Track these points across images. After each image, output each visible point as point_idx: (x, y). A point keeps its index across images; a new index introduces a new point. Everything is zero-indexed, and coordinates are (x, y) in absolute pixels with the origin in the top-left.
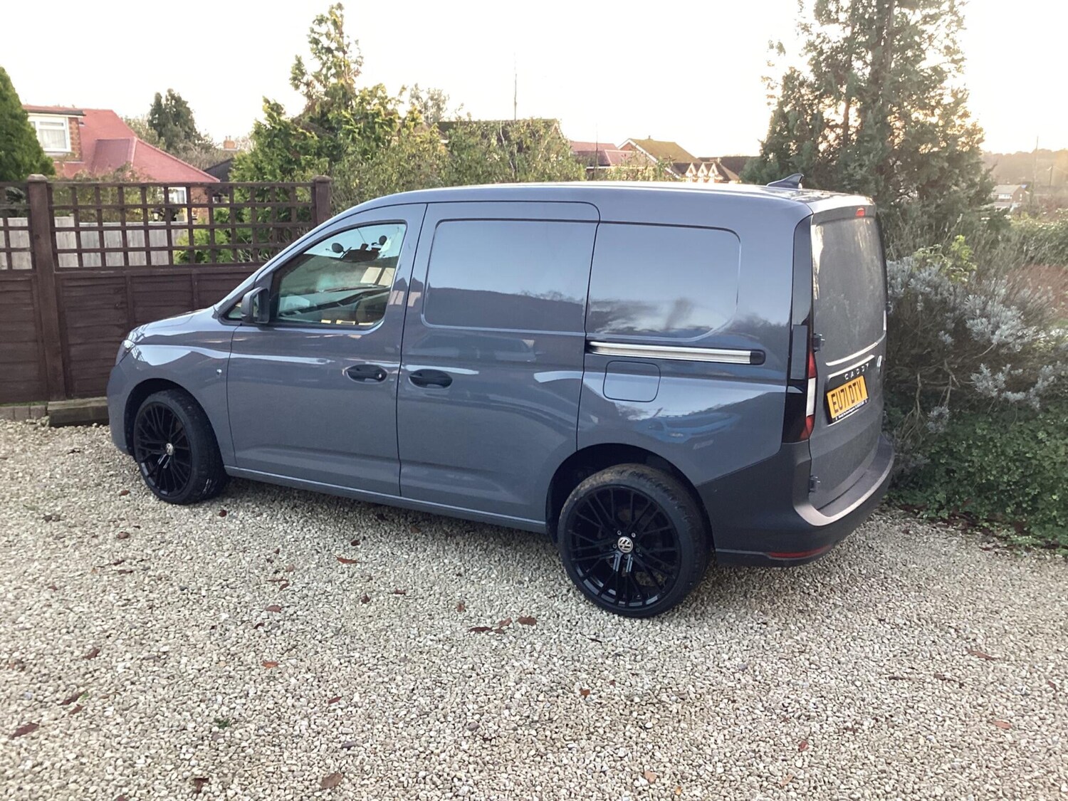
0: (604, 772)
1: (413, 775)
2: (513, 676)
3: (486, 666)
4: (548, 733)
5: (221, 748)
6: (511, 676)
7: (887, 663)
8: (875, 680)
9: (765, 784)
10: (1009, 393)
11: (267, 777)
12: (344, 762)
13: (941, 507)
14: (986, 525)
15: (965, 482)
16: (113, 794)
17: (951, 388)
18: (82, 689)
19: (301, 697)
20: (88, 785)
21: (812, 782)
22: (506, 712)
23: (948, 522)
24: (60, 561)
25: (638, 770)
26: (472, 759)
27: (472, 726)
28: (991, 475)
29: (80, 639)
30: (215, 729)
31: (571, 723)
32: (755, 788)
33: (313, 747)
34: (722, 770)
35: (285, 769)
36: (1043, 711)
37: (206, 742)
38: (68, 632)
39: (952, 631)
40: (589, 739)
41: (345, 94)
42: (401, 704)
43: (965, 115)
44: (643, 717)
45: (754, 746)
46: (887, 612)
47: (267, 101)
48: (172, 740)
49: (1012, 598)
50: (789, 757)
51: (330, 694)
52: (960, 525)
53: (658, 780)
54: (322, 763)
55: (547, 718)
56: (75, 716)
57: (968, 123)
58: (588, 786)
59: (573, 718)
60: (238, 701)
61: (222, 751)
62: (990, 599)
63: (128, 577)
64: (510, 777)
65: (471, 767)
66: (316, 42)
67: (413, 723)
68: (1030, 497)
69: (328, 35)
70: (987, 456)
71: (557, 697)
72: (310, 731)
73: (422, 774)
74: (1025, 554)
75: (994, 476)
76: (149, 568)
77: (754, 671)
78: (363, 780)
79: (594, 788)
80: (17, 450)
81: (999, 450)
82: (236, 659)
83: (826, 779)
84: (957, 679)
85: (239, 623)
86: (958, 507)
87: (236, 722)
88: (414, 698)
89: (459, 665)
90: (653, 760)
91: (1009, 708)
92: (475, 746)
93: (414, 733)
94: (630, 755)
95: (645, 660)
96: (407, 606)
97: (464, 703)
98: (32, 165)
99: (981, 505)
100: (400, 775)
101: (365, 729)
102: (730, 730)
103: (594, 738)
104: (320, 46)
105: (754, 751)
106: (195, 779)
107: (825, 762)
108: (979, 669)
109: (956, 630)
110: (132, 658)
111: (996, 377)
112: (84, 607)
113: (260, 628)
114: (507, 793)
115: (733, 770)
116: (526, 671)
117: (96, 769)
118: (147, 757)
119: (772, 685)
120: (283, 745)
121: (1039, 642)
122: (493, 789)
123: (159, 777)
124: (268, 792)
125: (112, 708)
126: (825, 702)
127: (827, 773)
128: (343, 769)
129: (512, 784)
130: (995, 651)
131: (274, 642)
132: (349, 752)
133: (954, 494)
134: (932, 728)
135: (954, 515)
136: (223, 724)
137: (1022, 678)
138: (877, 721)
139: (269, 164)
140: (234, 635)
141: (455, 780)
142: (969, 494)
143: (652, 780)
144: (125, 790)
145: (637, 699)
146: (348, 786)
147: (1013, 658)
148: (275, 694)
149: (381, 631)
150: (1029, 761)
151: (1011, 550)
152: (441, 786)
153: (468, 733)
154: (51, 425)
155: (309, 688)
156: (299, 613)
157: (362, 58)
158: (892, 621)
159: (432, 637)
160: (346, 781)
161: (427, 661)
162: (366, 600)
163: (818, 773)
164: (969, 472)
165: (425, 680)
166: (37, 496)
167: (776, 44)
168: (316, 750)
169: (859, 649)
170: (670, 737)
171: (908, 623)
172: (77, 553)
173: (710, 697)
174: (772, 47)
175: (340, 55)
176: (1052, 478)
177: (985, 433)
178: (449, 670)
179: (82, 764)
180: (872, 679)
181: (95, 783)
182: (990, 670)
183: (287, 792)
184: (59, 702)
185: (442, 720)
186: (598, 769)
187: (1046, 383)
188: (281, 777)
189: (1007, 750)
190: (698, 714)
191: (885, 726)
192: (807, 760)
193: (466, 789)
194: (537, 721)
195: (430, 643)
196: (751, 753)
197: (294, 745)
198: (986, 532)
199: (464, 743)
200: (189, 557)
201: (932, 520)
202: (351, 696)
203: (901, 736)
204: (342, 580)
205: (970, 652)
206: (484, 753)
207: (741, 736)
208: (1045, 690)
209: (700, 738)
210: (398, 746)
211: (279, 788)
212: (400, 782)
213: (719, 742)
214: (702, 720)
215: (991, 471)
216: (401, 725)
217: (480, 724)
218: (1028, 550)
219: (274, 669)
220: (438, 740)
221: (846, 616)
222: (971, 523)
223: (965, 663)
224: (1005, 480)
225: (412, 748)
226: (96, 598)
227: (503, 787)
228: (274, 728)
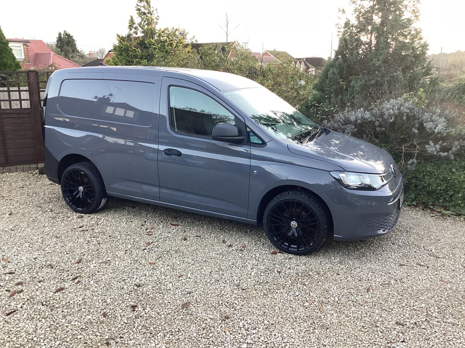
0: (291, 301)
1: (217, 303)
2: (250, 267)
3: (238, 263)
4: (267, 287)
5: (139, 295)
6: (249, 266)
7: (398, 259)
8: (394, 266)
9: (355, 304)
10: (441, 153)
11: (160, 305)
12: (189, 299)
13: (413, 200)
14: (431, 207)
15: (422, 190)
16: (100, 312)
17: (417, 151)
18: (78, 275)
19: (167, 275)
20: (90, 309)
21: (373, 303)
22: (250, 280)
23: (416, 206)
24: (57, 227)
25: (304, 300)
26: (239, 297)
27: (237, 285)
28: (433, 187)
29: (73, 256)
30: (136, 288)
31: (275, 283)
32: (351, 306)
33: (175, 293)
34: (338, 299)
35: (166, 302)
36: (461, 276)
37: (133, 293)
38: (67, 254)
39: (422, 247)
40: (284, 289)
41: (152, 32)
42: (207, 277)
43: (421, 39)
44: (304, 281)
45: (349, 291)
46: (395, 241)
47: (118, 36)
48: (119, 292)
49: (445, 235)
50: (363, 295)
51: (178, 274)
52: (421, 207)
53: (313, 303)
54: (180, 299)
55: (266, 281)
56: (78, 284)
57: (422, 42)
58: (286, 305)
59: (276, 281)
60: (142, 277)
61: (140, 296)
62: (436, 235)
63: (86, 233)
64: (255, 303)
65: (239, 299)
66: (139, 10)
67: (213, 284)
68: (449, 195)
69: (144, 7)
70: (432, 179)
71: (268, 274)
72: (173, 288)
73: (221, 302)
74: (448, 218)
75: (435, 187)
76: (94, 229)
77: (345, 264)
78: (198, 305)
79: (288, 307)
80: (27, 184)
81: (437, 176)
82: (138, 262)
83: (379, 302)
84: (426, 265)
85: (136, 249)
86: (419, 200)
87: (143, 285)
88: (212, 275)
89: (228, 263)
90: (310, 296)
91: (448, 275)
92: (239, 292)
93: (214, 288)
94: (300, 294)
95: (301, 260)
96: (202, 241)
97: (232, 276)
98: (11, 64)
99: (429, 199)
100: (212, 303)
101: (195, 286)
102: (339, 285)
103: (285, 288)
104: (141, 12)
105: (349, 292)
106: (132, 306)
107: (378, 296)
108: (434, 261)
109: (423, 247)
110: (96, 263)
111: (436, 146)
112: (71, 244)
113: (145, 250)
114: (255, 308)
115: (342, 299)
116: (255, 265)
117: (92, 304)
118: (110, 299)
119: (353, 268)
120: (164, 293)
121: (457, 251)
122: (250, 307)
123: (117, 306)
124: (161, 310)
125: (92, 281)
126: (375, 274)
127: (379, 300)
128: (189, 301)
129: (256, 305)
130: (440, 255)
131: (152, 255)
132: (190, 295)
133: (418, 195)
134: (418, 283)
135: (418, 203)
136: (138, 286)
137: (452, 264)
138: (396, 281)
139: (120, 63)
140: (135, 253)
141: (234, 304)
142: (424, 195)
143: (311, 303)
144: (105, 311)
145: (300, 274)
146: (192, 307)
147: (447, 257)
148: (157, 274)
149: (194, 251)
150: (457, 294)
151: (442, 216)
152: (229, 307)
153: (236, 287)
154: (39, 174)
155: (169, 272)
156: (159, 244)
157: (159, 17)
158: (398, 244)
159: (215, 253)
160: (191, 305)
161: (214, 262)
162: (185, 239)
163: (375, 300)
164: (424, 186)
165: (215, 269)
166: (40, 202)
167: (341, 9)
168: (177, 295)
169: (386, 255)
170: (315, 288)
171: (404, 245)
172: (63, 224)
173: (329, 273)
174: (340, 11)
175: (150, 15)
176: (459, 187)
177: (430, 170)
178: (224, 264)
179: (85, 302)
180: (392, 266)
181: (93, 308)
182: (439, 262)
183: (169, 310)
184: (70, 280)
185: (225, 282)
186: (289, 300)
187: (456, 149)
188: (165, 305)
189: (448, 291)
190: (325, 279)
191: (399, 283)
192: (370, 295)
193: (239, 307)
194: (262, 283)
195: (214, 255)
196: (348, 293)
197: (168, 293)
198: (432, 210)
199: (235, 291)
200: (109, 224)
201: (409, 206)
202: (187, 275)
203: (406, 286)
204: (174, 232)
205: (430, 255)
206: (244, 294)
207: (343, 287)
208: (461, 269)
209: (327, 288)
210: (209, 292)
211: (165, 309)
212: (212, 305)
213: (335, 289)
214: (327, 281)
215: (433, 185)
216: (209, 285)
217: (240, 284)
218: (449, 216)
219: (154, 266)
220: (225, 290)
221: (379, 243)
222: (425, 206)
223: (428, 259)
224: (439, 189)
225: (215, 293)
226: (75, 241)
227: (253, 306)
228: (159, 287)
